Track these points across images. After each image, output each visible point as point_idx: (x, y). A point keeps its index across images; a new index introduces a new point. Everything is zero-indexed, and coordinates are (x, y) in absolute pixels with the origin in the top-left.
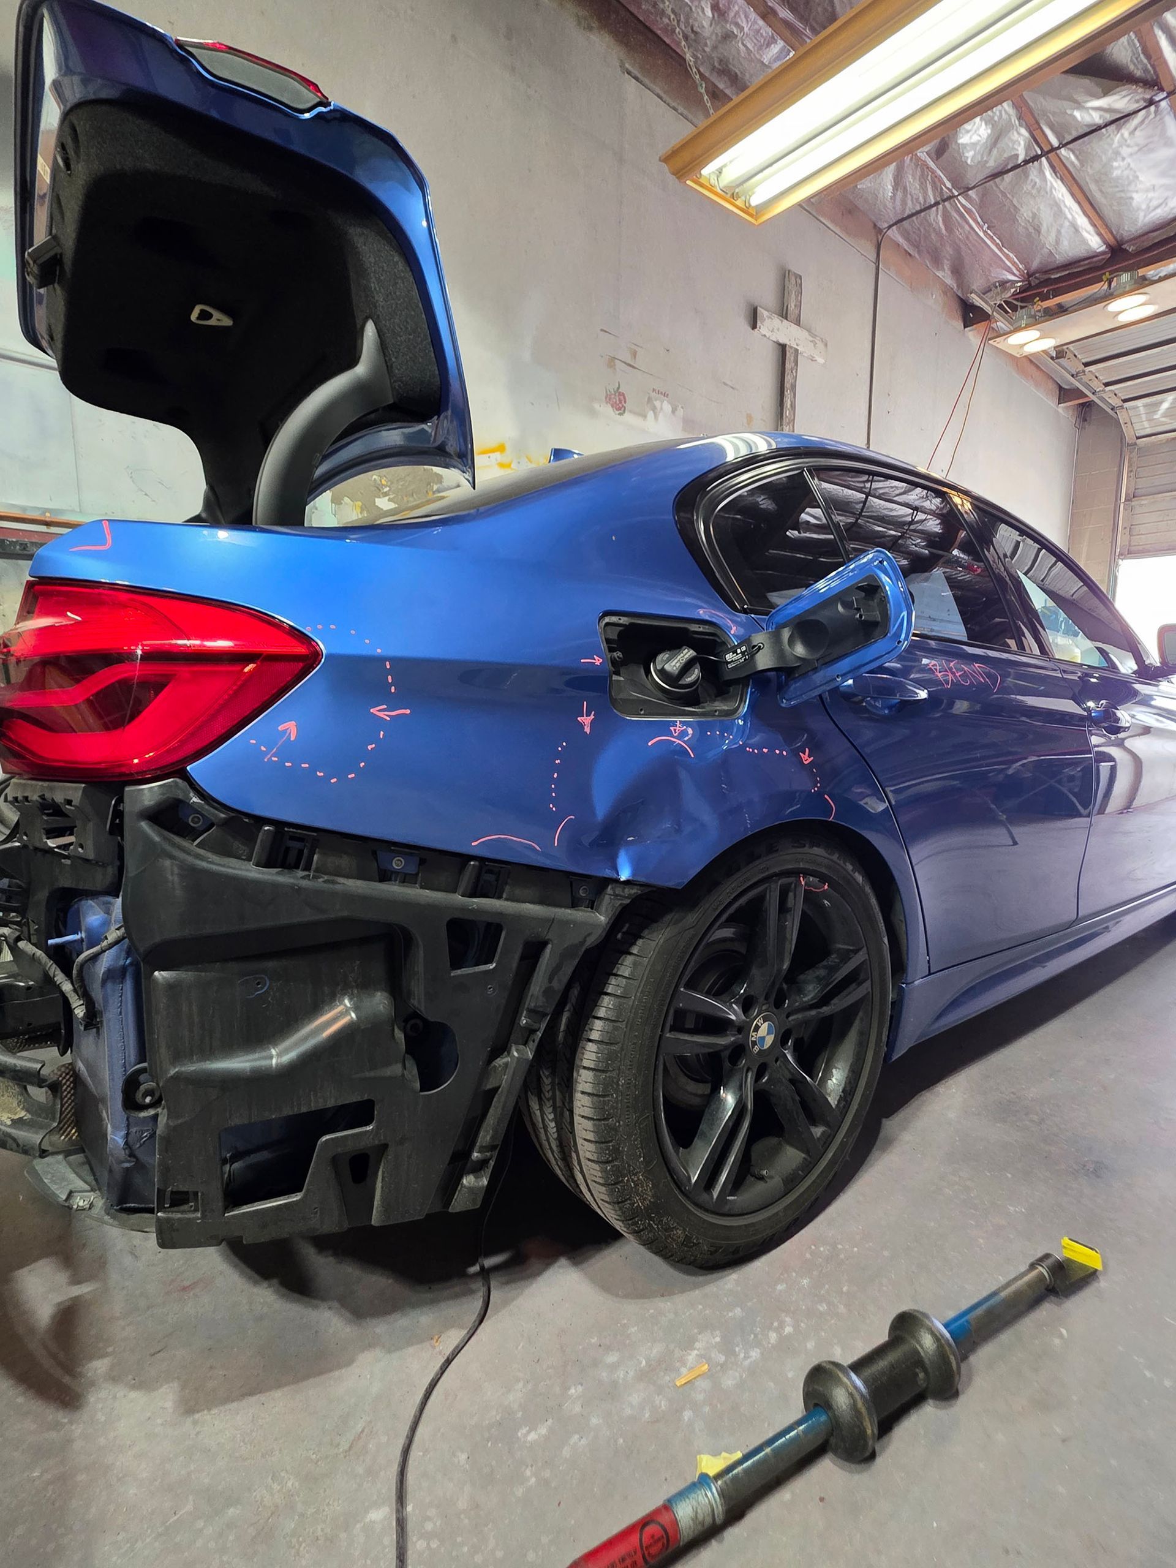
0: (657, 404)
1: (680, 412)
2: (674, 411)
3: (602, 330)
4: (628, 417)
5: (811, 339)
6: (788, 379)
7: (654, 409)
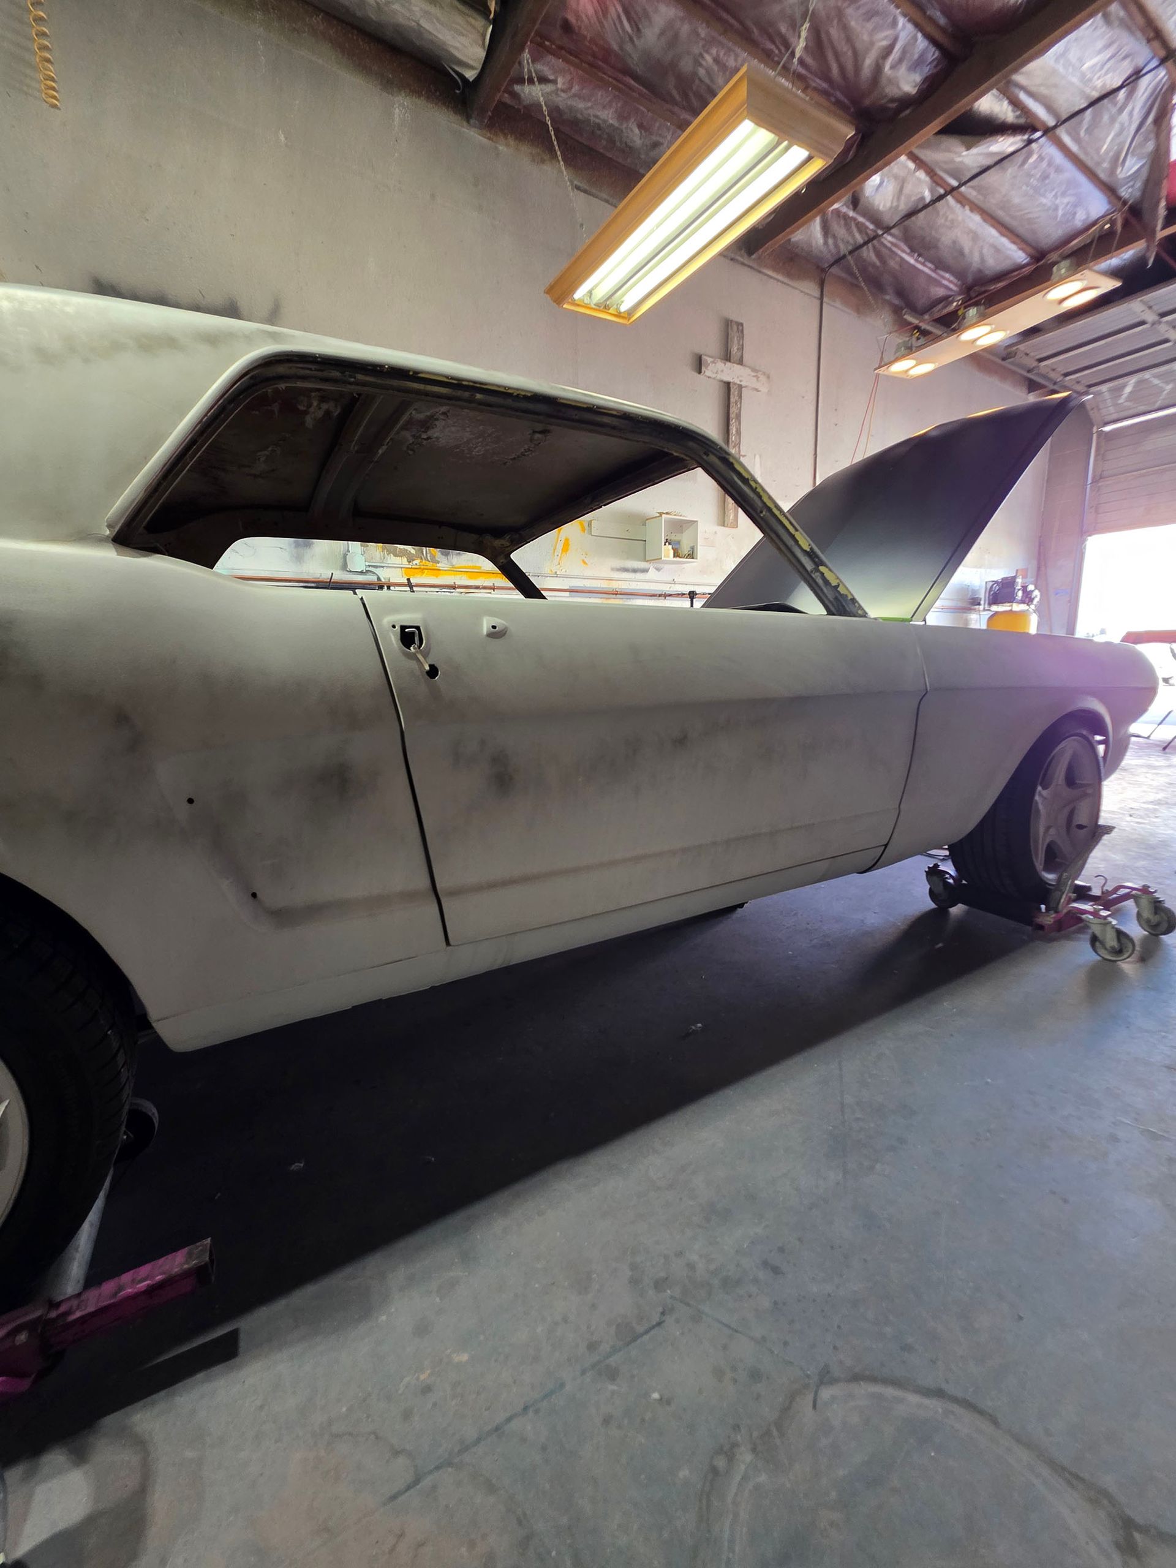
5: (753, 374)
6: (733, 410)
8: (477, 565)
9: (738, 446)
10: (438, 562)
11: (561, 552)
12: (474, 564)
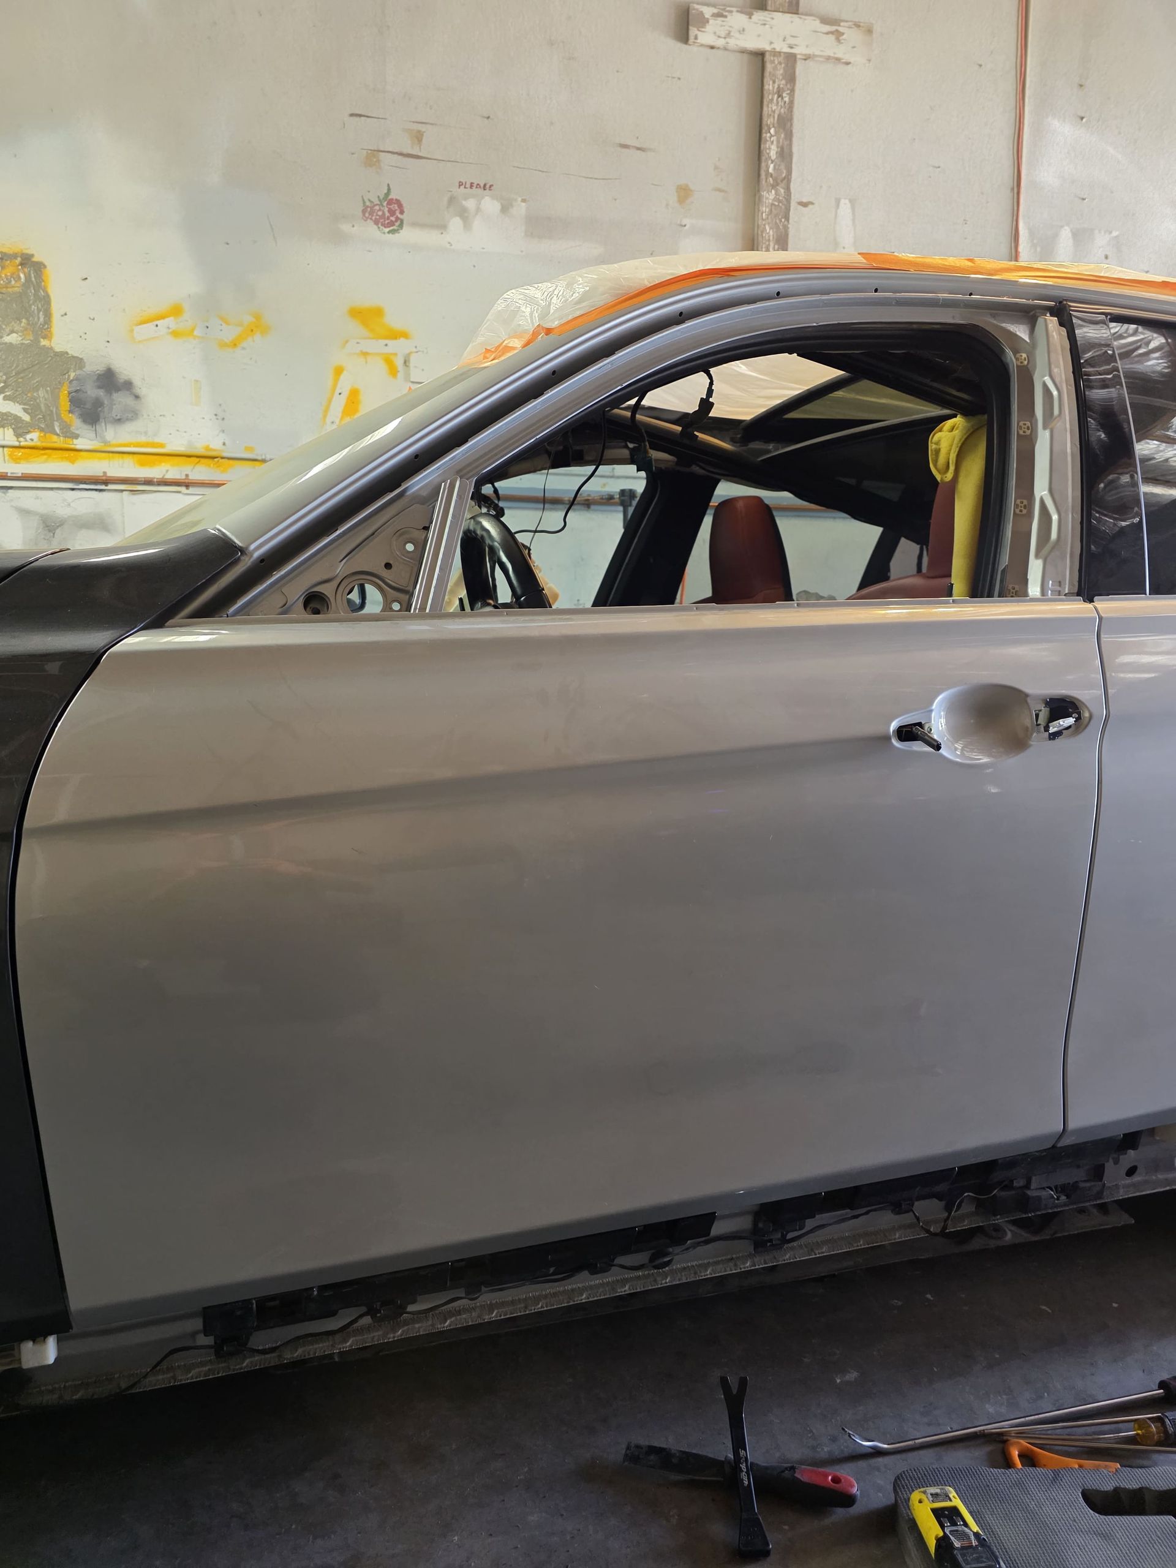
0: (470, 204)
1: (520, 209)
2: (505, 209)
3: (352, 115)
4: (407, 234)
5: (828, 28)
6: (773, 108)
7: (463, 214)
8: (157, 440)
9: (783, 185)
10: (77, 437)
11: (340, 415)
12: (150, 440)
